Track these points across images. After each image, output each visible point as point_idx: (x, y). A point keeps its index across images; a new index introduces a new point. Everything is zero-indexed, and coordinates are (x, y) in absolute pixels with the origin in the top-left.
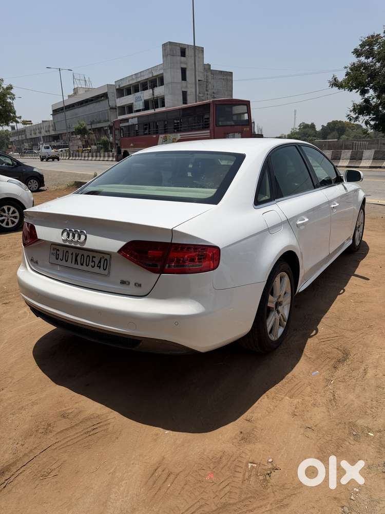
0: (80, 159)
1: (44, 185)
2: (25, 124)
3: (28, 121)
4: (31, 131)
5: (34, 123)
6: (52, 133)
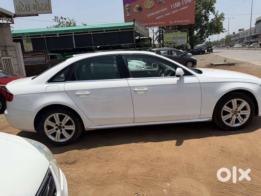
0: (255, 49)
1: (196, 65)
2: (240, 31)
3: (242, 29)
4: (242, 34)
5: (245, 30)
6: (253, 34)
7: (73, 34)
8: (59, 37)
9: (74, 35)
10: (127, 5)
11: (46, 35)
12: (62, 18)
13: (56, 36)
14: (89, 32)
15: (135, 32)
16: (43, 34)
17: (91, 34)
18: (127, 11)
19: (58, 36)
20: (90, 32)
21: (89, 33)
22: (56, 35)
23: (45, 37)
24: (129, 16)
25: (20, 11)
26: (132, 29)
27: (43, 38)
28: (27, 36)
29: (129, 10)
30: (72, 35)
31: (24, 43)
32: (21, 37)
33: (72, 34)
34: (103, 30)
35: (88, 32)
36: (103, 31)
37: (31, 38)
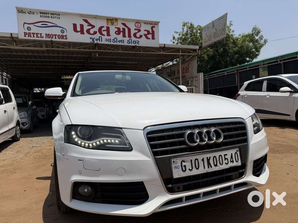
16: (280, 59)
27: (280, 63)
28: (263, 64)
31: (261, 72)
32: (258, 66)
37: (268, 66)
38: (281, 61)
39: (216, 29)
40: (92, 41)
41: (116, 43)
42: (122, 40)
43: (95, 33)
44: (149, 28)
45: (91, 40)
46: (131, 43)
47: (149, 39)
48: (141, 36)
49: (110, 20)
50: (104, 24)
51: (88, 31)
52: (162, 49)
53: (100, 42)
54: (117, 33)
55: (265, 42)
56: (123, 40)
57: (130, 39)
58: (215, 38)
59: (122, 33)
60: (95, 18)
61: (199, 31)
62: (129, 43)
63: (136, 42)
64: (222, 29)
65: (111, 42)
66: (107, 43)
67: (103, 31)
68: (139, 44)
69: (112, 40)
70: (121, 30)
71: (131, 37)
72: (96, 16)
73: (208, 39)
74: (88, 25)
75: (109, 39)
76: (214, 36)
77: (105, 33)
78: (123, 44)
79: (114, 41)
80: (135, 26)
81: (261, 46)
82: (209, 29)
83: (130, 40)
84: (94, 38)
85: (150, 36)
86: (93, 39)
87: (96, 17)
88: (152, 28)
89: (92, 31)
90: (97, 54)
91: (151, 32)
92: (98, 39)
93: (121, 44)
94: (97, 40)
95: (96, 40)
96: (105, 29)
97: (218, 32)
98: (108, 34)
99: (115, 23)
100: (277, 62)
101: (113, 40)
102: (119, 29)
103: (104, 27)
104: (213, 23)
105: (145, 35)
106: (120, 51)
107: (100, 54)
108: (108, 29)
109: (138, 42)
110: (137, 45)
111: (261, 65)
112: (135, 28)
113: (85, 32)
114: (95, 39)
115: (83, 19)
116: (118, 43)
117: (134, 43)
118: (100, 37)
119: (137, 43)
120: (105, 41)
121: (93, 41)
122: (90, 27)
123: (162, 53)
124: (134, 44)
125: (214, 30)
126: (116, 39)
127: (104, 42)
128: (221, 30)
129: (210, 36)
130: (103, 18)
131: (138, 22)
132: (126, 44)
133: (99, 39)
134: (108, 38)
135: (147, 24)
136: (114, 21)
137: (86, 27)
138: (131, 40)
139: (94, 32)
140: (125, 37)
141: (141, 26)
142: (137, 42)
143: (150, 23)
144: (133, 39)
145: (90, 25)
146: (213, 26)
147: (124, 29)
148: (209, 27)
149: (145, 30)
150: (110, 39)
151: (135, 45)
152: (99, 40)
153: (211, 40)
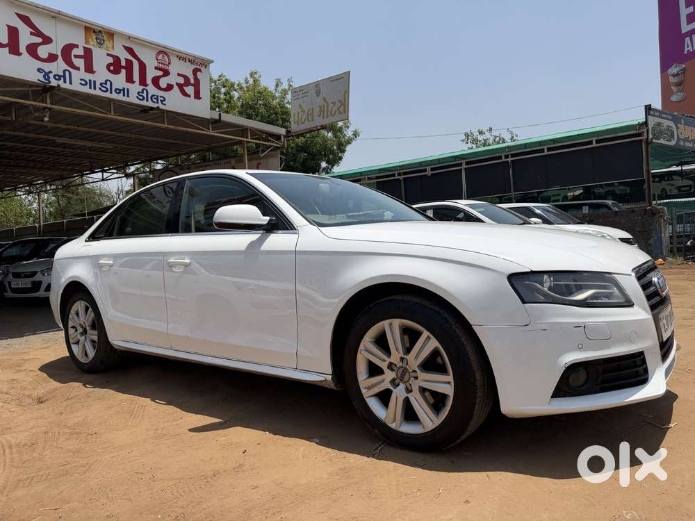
7: (464, 166)
8: (432, 174)
9: (466, 169)
10: (674, 70)
11: (405, 173)
12: (481, 133)
13: (426, 173)
14: (503, 158)
15: (648, 143)
17: (508, 161)
18: (672, 87)
19: (429, 173)
20: (507, 157)
21: (504, 160)
22: (425, 170)
23: (401, 178)
24: (681, 101)
25: (298, 125)
26: (640, 135)
28: (369, 179)
29: (679, 84)
30: (459, 168)
33: (461, 165)
34: (542, 147)
35: (500, 158)
36: (542, 151)
38: (399, 174)
39: (324, 99)
40: (43, 80)
41: (107, 95)
42: (124, 89)
43: (52, 58)
44: (188, 70)
45: (40, 76)
46: (147, 100)
47: (189, 96)
48: (169, 87)
49: (94, 32)
50: (78, 38)
51: (32, 50)
52: (212, 123)
53: (67, 86)
54: (112, 68)
55: (356, 134)
56: (128, 90)
57: (143, 90)
58: (324, 117)
59: (123, 71)
60: (53, 17)
61: (223, 90)
62: (141, 98)
63: (157, 99)
64: (340, 101)
65: (95, 88)
66: (86, 89)
67: (76, 56)
68: (165, 105)
69: (98, 86)
70: (123, 63)
71: (147, 85)
72: (59, 13)
73: (305, 117)
74: (31, 33)
75: (90, 81)
76: (320, 111)
77: (80, 63)
78: (125, 99)
79: (104, 89)
80: (157, 60)
81: (349, 142)
82: (306, 96)
83: (145, 91)
84: (51, 72)
85: (190, 90)
86: (47, 75)
87: (56, 16)
88: (195, 71)
89: (43, 51)
90: (47, 115)
91: (192, 81)
92: (60, 76)
93: (120, 97)
94: (57, 77)
95: (54, 76)
96: (80, 51)
97: (331, 106)
98: (89, 68)
99: (108, 43)
100: (394, 175)
101: (101, 84)
102: (117, 60)
103: (77, 46)
104: (317, 85)
105: (180, 86)
106: (112, 116)
107: (55, 115)
108: (88, 56)
109: (162, 99)
110: (162, 107)
111: (365, 178)
112: (156, 64)
113: (22, 49)
114: (51, 75)
115: (16, 14)
116: (114, 96)
117: (154, 100)
118: (67, 73)
119: (160, 102)
120: (81, 83)
121: (45, 79)
122: (39, 40)
123: (211, 132)
124: (154, 102)
125: (319, 101)
126: (108, 83)
127: (76, 86)
128: (338, 104)
129: (310, 112)
130: (76, 24)
131: (163, 52)
132: (133, 99)
133: (64, 76)
134: (88, 77)
135: (185, 59)
136: (105, 38)
137: (26, 38)
138: (147, 91)
139: (49, 53)
140: (133, 82)
141: (169, 64)
142: (160, 98)
143: (192, 60)
144: (152, 90)
145: (37, 32)
146: (318, 93)
147: (129, 62)
148: (307, 92)
149: (179, 75)
150: (95, 82)
151: (155, 105)
152: (62, 78)
153: (313, 120)
